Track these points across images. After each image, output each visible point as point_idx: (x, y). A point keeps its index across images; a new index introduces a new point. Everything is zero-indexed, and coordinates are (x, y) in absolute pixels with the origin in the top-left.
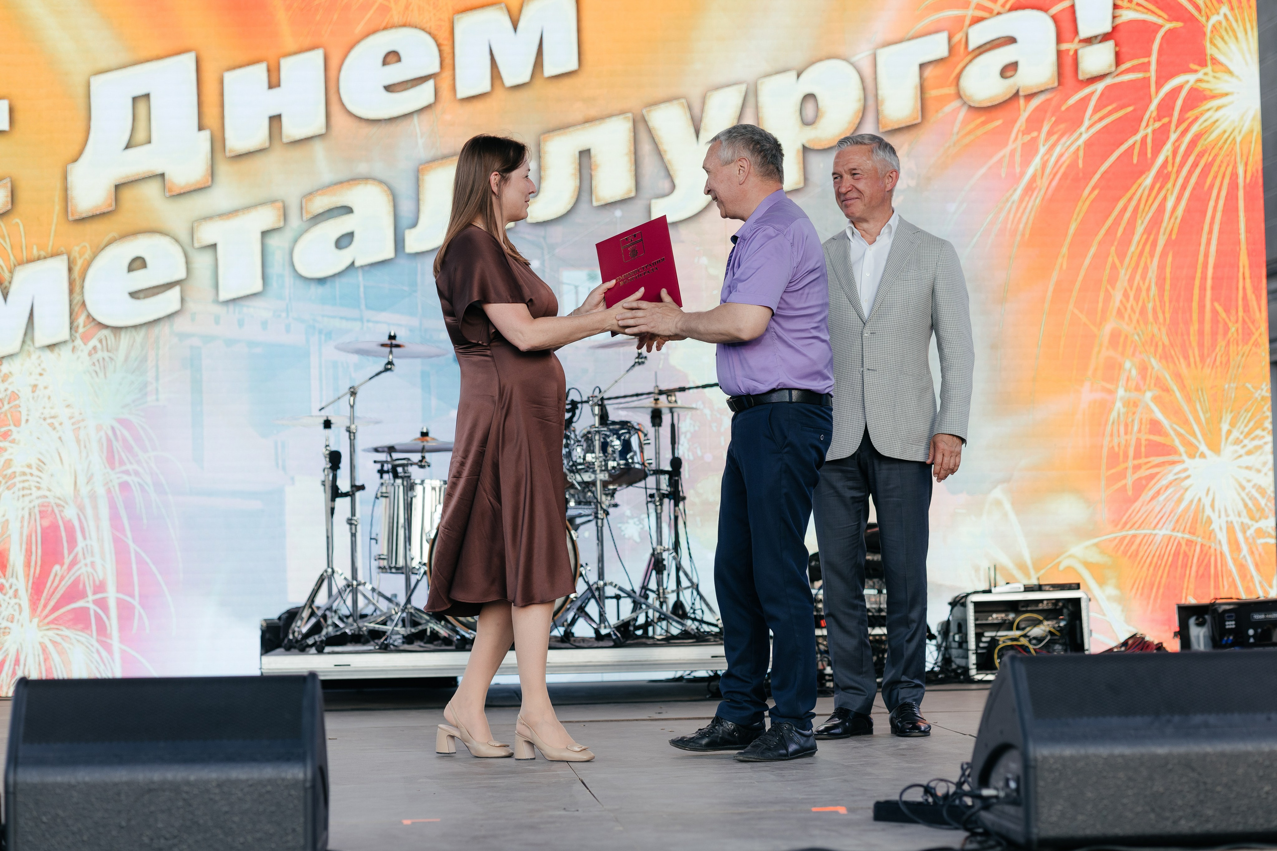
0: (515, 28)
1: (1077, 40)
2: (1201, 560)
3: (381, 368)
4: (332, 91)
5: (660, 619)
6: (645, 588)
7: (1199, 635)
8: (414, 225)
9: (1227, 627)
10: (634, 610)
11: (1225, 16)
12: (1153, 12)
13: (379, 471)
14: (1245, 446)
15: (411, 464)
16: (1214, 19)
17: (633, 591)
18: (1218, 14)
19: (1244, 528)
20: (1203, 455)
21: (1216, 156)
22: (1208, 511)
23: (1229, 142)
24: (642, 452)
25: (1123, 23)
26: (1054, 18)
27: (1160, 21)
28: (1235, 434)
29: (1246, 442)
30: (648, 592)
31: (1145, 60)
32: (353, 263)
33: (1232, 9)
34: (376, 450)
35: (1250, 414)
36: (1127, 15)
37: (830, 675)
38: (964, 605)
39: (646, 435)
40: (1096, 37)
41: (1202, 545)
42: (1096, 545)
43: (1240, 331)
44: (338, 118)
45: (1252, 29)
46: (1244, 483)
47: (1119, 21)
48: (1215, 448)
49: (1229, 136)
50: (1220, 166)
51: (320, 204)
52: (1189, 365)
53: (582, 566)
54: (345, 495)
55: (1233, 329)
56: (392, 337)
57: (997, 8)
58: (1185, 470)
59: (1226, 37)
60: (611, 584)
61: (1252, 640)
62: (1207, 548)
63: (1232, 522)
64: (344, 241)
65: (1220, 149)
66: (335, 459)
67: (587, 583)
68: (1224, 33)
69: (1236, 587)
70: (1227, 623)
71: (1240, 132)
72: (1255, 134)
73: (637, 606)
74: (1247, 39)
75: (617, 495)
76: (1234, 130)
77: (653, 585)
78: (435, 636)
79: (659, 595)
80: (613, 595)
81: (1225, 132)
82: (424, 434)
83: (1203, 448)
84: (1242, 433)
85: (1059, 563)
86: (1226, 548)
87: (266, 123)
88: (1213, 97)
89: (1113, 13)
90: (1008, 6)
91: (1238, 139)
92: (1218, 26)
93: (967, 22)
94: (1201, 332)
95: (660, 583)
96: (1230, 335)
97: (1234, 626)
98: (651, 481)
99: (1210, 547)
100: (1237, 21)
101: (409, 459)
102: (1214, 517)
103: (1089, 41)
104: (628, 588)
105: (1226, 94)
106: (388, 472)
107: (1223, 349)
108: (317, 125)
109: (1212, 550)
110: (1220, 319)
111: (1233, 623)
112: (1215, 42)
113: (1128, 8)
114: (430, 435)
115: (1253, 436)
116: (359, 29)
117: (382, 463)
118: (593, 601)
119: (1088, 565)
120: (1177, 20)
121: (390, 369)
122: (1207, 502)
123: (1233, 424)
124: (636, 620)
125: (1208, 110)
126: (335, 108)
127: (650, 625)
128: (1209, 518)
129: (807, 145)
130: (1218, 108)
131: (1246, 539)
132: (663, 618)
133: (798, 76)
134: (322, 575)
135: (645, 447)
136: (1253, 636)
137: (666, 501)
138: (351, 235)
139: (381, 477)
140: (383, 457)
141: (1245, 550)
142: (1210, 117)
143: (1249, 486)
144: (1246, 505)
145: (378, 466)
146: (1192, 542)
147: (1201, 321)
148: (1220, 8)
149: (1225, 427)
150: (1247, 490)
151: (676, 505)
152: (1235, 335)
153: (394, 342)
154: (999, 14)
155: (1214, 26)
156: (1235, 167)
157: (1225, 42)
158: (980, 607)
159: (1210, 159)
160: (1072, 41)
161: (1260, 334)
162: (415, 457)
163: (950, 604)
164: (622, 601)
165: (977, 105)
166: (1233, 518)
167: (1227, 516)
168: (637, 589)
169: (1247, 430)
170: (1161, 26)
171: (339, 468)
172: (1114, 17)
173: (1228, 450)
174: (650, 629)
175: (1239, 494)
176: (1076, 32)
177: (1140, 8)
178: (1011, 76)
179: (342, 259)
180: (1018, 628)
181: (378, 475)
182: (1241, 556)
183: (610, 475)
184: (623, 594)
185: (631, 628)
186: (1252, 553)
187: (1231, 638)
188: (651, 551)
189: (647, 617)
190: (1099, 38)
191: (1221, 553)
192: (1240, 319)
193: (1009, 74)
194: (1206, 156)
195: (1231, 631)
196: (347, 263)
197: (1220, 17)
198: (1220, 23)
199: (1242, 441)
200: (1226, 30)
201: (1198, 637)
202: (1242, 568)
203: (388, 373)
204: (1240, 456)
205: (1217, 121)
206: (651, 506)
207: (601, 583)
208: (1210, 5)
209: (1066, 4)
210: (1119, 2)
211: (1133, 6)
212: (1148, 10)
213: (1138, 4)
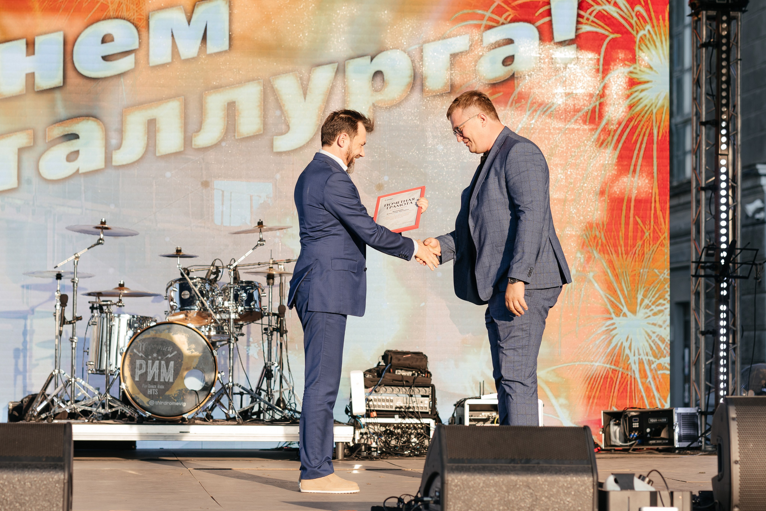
0: (189, 22)
1: (553, 43)
2: (621, 382)
3: (95, 242)
4: (68, 59)
5: (268, 409)
6: (259, 388)
7: (615, 430)
8: (119, 148)
9: (634, 426)
10: (252, 402)
11: (649, 31)
12: (603, 27)
13: (90, 308)
14: (652, 310)
15: (113, 305)
16: (641, 33)
17: (251, 389)
18: (644, 29)
19: (650, 363)
20: (625, 315)
21: (640, 121)
22: (627, 351)
23: (648, 113)
24: (260, 301)
25: (583, 33)
26: (538, 28)
27: (606, 33)
28: (646, 301)
29: (653, 307)
30: (261, 391)
32: (78, 170)
33: (653, 27)
34: (89, 294)
35: (656, 289)
36: (586, 28)
37: (374, 448)
38: (463, 406)
39: (263, 291)
40: (565, 41)
41: (622, 373)
42: (554, 371)
43: (652, 235)
44: (71, 75)
45: (666, 40)
46: (651, 334)
47: (580, 32)
48: (633, 311)
49: (648, 109)
50: (642, 129)
51: (58, 131)
52: (618, 256)
53: (219, 373)
54: (70, 323)
55: (647, 234)
56: (103, 223)
57: (502, 20)
58: (613, 324)
59: (649, 45)
60: (237, 385)
61: (649, 436)
62: (626, 374)
63: (642, 359)
64: (73, 155)
65: (643, 117)
66: (64, 300)
67: (222, 384)
68: (648, 43)
69: (643, 402)
70: (634, 424)
71: (656, 106)
72: (665, 108)
73: (253, 400)
74: (662, 47)
75: (243, 328)
76: (652, 105)
77: (264, 387)
78: (123, 415)
79: (268, 393)
80: (238, 392)
81: (646, 106)
82: (121, 285)
83: (625, 310)
84: (650, 301)
86: (637, 375)
87: (24, 78)
88: (640, 83)
89: (576, 27)
90: (509, 19)
91: (654, 111)
92: (643, 37)
93: (483, 28)
94: (626, 235)
95: (269, 386)
96: (645, 237)
97: (638, 426)
98: (265, 320)
99: (627, 375)
100: (656, 35)
101: (111, 301)
102: (631, 356)
103: (561, 44)
104: (249, 388)
105: (648, 82)
106: (96, 308)
107: (640, 246)
108: (57, 80)
109: (629, 376)
110: (639, 227)
111: (638, 424)
112: (642, 48)
113: (586, 24)
114: (125, 286)
115: (657, 303)
117: (93, 303)
118: (225, 396)
119: (548, 384)
120: (618, 32)
121: (101, 244)
122: (626, 344)
123: (645, 296)
124: (252, 408)
125: (636, 91)
126: (70, 70)
127: (262, 412)
128: (627, 355)
129: (376, 105)
130: (642, 91)
131: (651, 370)
132: (271, 408)
133: (372, 60)
134: (52, 373)
135: (262, 298)
136: (650, 433)
137: (275, 333)
138: (78, 152)
139: (92, 312)
140: (93, 299)
141: (650, 379)
142: (637, 96)
143: (654, 337)
144: (651, 348)
145: (91, 305)
146: (616, 371)
147: (627, 229)
148: (646, 26)
149: (640, 297)
150: (652, 339)
151: (281, 336)
152: (648, 237)
153: (104, 226)
154: (503, 24)
155: (641, 38)
156: (652, 129)
157: (648, 48)
158: (473, 408)
159: (636, 123)
160: (550, 43)
161: (665, 238)
162: (115, 300)
163: (455, 405)
164: (245, 396)
165: (486, 82)
166: (645, 358)
167: (639, 355)
168: (254, 389)
169: (653, 299)
170: (607, 36)
171: (66, 305)
172: (577, 29)
173: (642, 312)
174: (262, 415)
175: (647, 341)
176: (552, 37)
177: (594, 24)
178: (510, 65)
179: (70, 168)
181: (90, 310)
182: (648, 381)
183: (240, 315)
184: (245, 392)
185: (249, 414)
186: (654, 379)
187: (636, 434)
188: (264, 365)
189: (260, 407)
190: (567, 42)
191: (634, 379)
192: (652, 227)
193: (508, 63)
194: (634, 120)
195: (636, 429)
196: (75, 170)
197: (646, 32)
198: (645, 36)
199: (650, 307)
200: (649, 40)
201: (615, 433)
202: (648, 390)
203: (99, 246)
204: (649, 316)
205: (641, 99)
206: (265, 336)
207: (231, 384)
208: (639, 23)
209: (547, 19)
210: (581, 20)
211: (589, 22)
212: (599, 25)
213: (593, 22)
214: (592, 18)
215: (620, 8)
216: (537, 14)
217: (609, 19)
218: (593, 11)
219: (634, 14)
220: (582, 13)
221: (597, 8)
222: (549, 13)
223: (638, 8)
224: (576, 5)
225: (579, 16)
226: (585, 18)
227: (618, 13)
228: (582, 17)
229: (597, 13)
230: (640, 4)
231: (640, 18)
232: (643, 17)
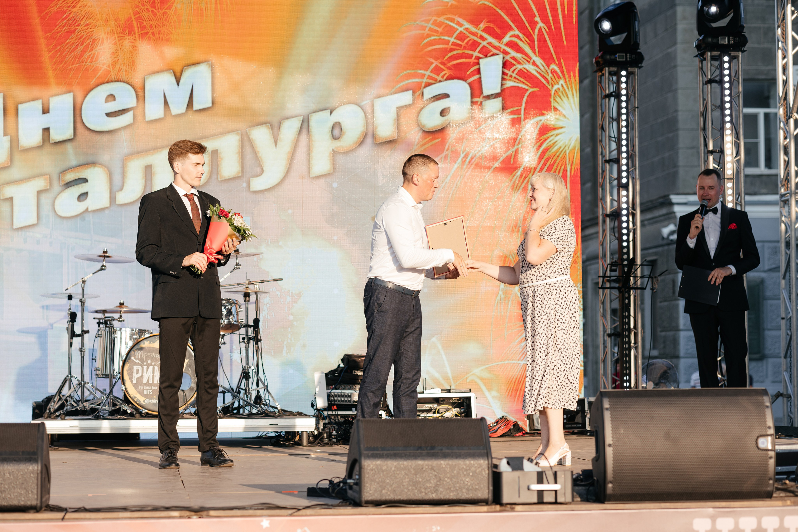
0: (178, 83)
1: (482, 97)
3: (99, 268)
4: (78, 116)
6: (239, 387)
8: (121, 189)
10: (232, 400)
11: (562, 85)
12: (524, 83)
13: (98, 323)
15: (114, 320)
16: (556, 87)
17: (232, 389)
18: (558, 84)
21: (556, 160)
23: (562, 153)
24: (237, 315)
25: (507, 88)
26: (470, 84)
27: (527, 87)
30: (240, 390)
31: (519, 108)
32: (87, 209)
33: (566, 82)
34: (97, 312)
36: (509, 84)
39: (240, 307)
40: (492, 95)
42: (487, 369)
44: (80, 130)
45: (576, 92)
47: (505, 86)
49: (562, 150)
50: (557, 166)
51: (70, 176)
54: (79, 335)
56: (105, 252)
57: (439, 78)
59: (562, 97)
64: (83, 196)
65: (558, 157)
66: (73, 317)
68: (561, 94)
71: (569, 148)
72: (576, 149)
73: (234, 397)
74: (573, 98)
75: (225, 337)
76: (565, 146)
77: (243, 386)
78: (125, 412)
79: (246, 391)
81: (560, 147)
82: (122, 304)
85: (467, 378)
87: (41, 132)
88: (555, 129)
89: (501, 82)
90: (445, 78)
91: (568, 152)
92: (558, 90)
93: (423, 85)
95: (248, 385)
98: (243, 331)
100: (568, 88)
101: (113, 317)
103: (488, 97)
104: (229, 388)
105: (561, 128)
106: (102, 323)
108: (69, 134)
112: (556, 99)
113: (509, 80)
114: (125, 304)
116: (93, 82)
117: (99, 319)
119: (483, 380)
120: (536, 87)
121: (104, 269)
124: (233, 404)
125: (552, 136)
126: (79, 125)
127: (241, 408)
129: (335, 150)
130: (557, 135)
132: (248, 404)
133: (331, 113)
134: (66, 378)
135: (240, 313)
137: (251, 341)
138: (86, 194)
139: (99, 326)
140: (100, 316)
142: (553, 140)
145: (97, 321)
148: (559, 81)
151: (257, 344)
153: (106, 255)
154: (440, 81)
155: (556, 91)
156: (565, 167)
157: (562, 100)
159: (552, 162)
160: (479, 97)
161: (577, 257)
162: (116, 316)
164: (226, 394)
165: (428, 130)
168: (234, 389)
170: (527, 90)
171: (75, 321)
172: (502, 85)
174: (241, 410)
176: (481, 92)
177: (516, 80)
179: (81, 207)
180: (438, 412)
181: (97, 325)
184: (227, 391)
185: (230, 409)
188: (242, 368)
189: (239, 404)
190: (494, 96)
193: (445, 114)
194: (550, 160)
196: (84, 209)
197: (560, 86)
198: (559, 89)
203: (102, 271)
205: (556, 141)
206: (243, 344)
208: (554, 79)
209: (476, 77)
210: (505, 77)
211: (512, 79)
212: (521, 81)
213: (515, 78)
214: (514, 75)
215: (537, 66)
216: (468, 73)
217: (528, 76)
218: (515, 70)
219: (549, 72)
220: (506, 71)
221: (519, 67)
222: (479, 71)
223: (553, 66)
224: (501, 66)
225: (503, 73)
226: (509, 75)
227: (536, 70)
228: (506, 74)
229: (519, 71)
230: (555, 63)
231: (554, 74)
232: (557, 73)
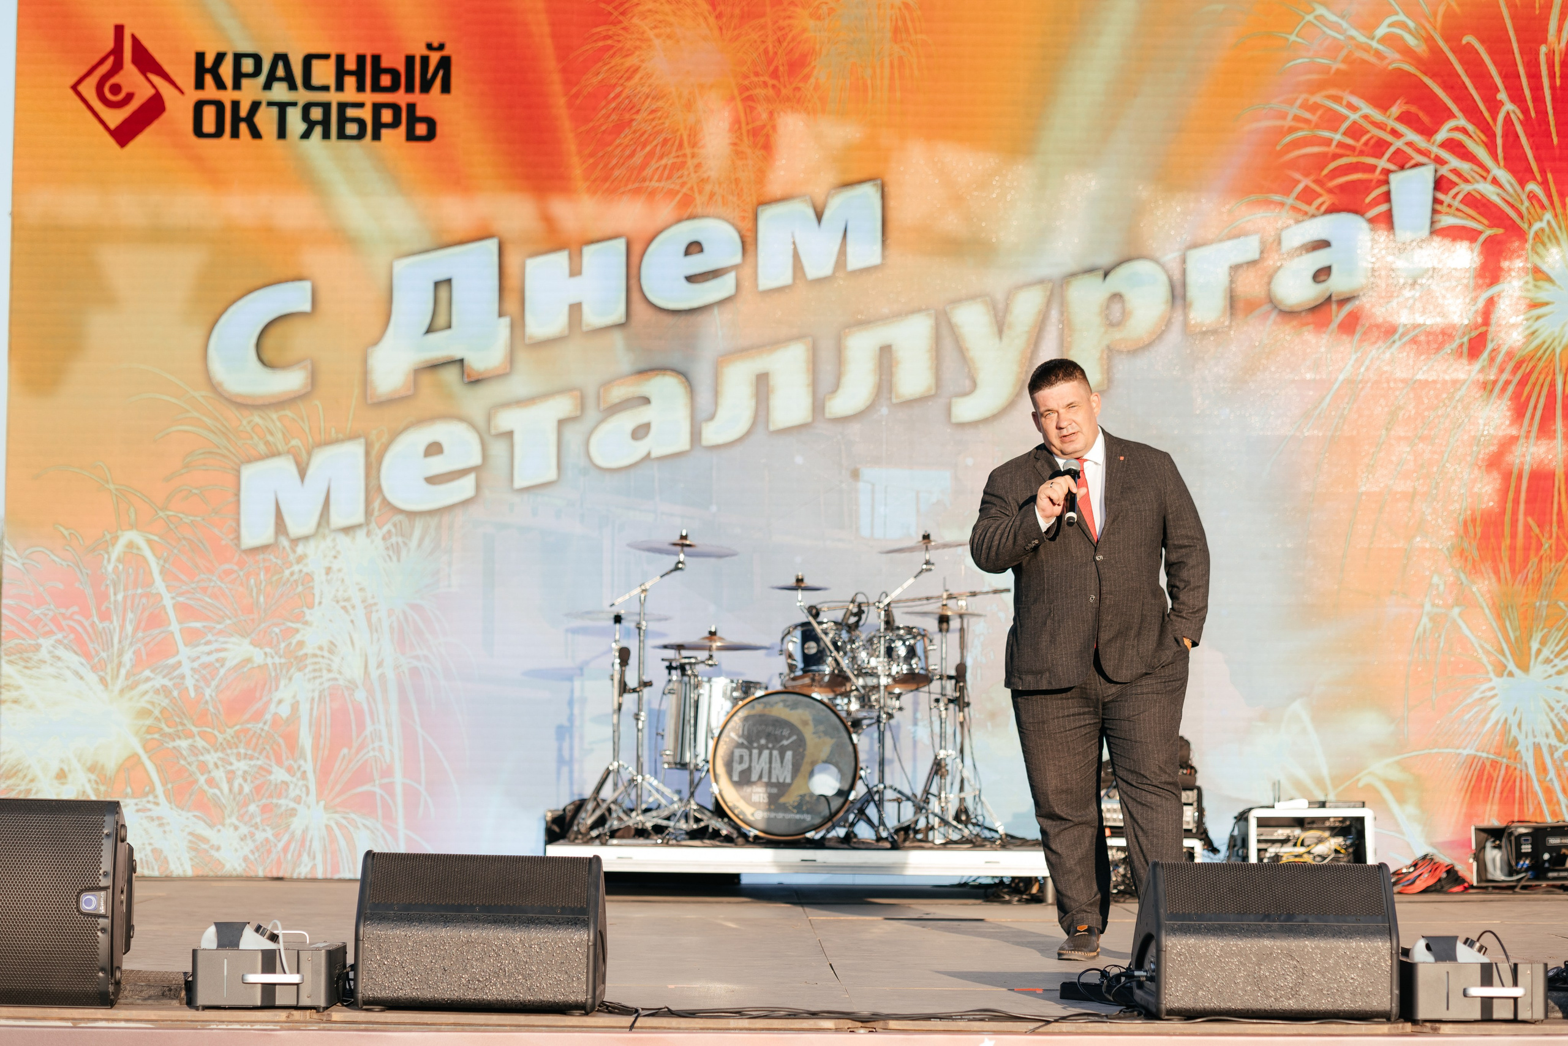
0: (819, 222)
2: (1506, 780)
3: (672, 566)
4: (633, 282)
6: (926, 791)
7: (1494, 856)
8: (712, 417)
9: (1523, 851)
10: (915, 813)
11: (1549, 223)
12: (1474, 218)
13: (667, 668)
14: (1555, 666)
15: (699, 663)
16: (1537, 226)
17: (915, 795)
18: (1541, 220)
19: (1552, 749)
20: (1511, 674)
21: (1534, 367)
22: (1514, 731)
23: (1548, 353)
24: (927, 658)
25: (1442, 228)
26: (1370, 221)
27: (1480, 227)
28: (1546, 653)
29: (1557, 661)
30: (930, 796)
32: (649, 454)
33: (1556, 216)
34: (665, 647)
35: (1561, 633)
36: (1447, 220)
38: (1246, 820)
39: (931, 641)
41: (1507, 767)
42: (1398, 763)
43: (1554, 548)
44: (638, 306)
46: (1553, 704)
47: (1439, 225)
48: (1525, 668)
49: (1548, 348)
50: (1537, 379)
51: (618, 393)
52: (1499, 580)
53: (862, 769)
54: (634, 690)
55: (1546, 546)
56: (684, 537)
57: (1312, 210)
58: (1493, 688)
59: (1548, 246)
60: (891, 787)
61: (1547, 865)
62: (1513, 768)
63: (1539, 744)
64: (640, 432)
65: (1540, 359)
66: (624, 655)
67: (867, 786)
68: (1546, 240)
69: (1541, 812)
70: (1523, 847)
71: (1560, 343)
73: (919, 809)
75: (902, 698)
76: (1553, 341)
77: (934, 790)
78: (716, 835)
79: (941, 800)
80: (894, 798)
81: (1544, 342)
82: (712, 634)
83: (1511, 666)
84: (1552, 652)
85: (1359, 780)
86: (1532, 771)
87: (565, 311)
89: (1432, 218)
90: (1323, 208)
91: (1558, 351)
92: (1540, 233)
94: (1513, 548)
95: (942, 787)
96: (1542, 552)
97: (1530, 850)
98: (935, 686)
99: (1515, 769)
100: (1560, 228)
101: (697, 658)
102: (1521, 738)
104: (908, 792)
105: (1547, 304)
106: (676, 668)
107: (1535, 564)
108: (617, 314)
109: (1517, 772)
110: (1533, 534)
111: (1530, 846)
112: (1538, 250)
113: (1447, 213)
114: (719, 634)
115: (1563, 656)
116: (663, 218)
117: (670, 661)
118: (872, 805)
119: (1390, 784)
120: (1498, 226)
121: (681, 569)
122: (1513, 721)
123: (1543, 642)
124: (916, 822)
126: (636, 296)
127: (931, 830)
128: (1515, 738)
129: (1114, 345)
131: (1554, 761)
132: (943, 823)
133: (1105, 277)
134: (608, 769)
135: (930, 653)
136: (1548, 861)
137: (951, 706)
138: (648, 425)
139: (670, 673)
140: (671, 654)
141: (1552, 774)
142: (1529, 326)
143: (1558, 707)
144: (1554, 726)
145: (667, 664)
146: (1497, 762)
147: (1514, 535)
148: (1543, 214)
149: (1535, 645)
150: (1556, 711)
151: (962, 710)
152: (1548, 552)
153: (685, 542)
154: (1313, 216)
155: (1536, 234)
156: (1553, 379)
157: (1548, 249)
158: (1263, 823)
159: (1528, 370)
162: (702, 655)
163: (1236, 818)
164: (902, 805)
165: (1287, 309)
166: (1543, 742)
167: (1535, 736)
168: (919, 792)
169: (1558, 649)
170: (1480, 233)
171: (628, 664)
172: (1433, 223)
173: (1538, 670)
174: (931, 835)
175: (1547, 715)
176: (1393, 236)
177: (1460, 214)
178: (1324, 281)
179: (640, 449)
180: (1302, 845)
181: (666, 671)
182: (1548, 779)
183: (894, 679)
184: (904, 798)
185: (911, 831)
186: (1559, 776)
187: (1527, 862)
188: (933, 756)
189: (928, 821)
191: (1527, 775)
192: (1554, 535)
193: (1322, 278)
194: (1524, 365)
195: (1526, 855)
196: (643, 454)
197: (1544, 224)
198: (1543, 230)
199: (1552, 661)
200: (1549, 237)
201: (1494, 860)
202: (1548, 791)
203: (678, 573)
204: (1550, 676)
205: (1536, 330)
206: (935, 712)
207: (881, 786)
208: (1532, 211)
209: (1383, 208)
210: (1438, 207)
211: (1452, 210)
212: (1469, 216)
213: (1458, 210)
214: (1456, 203)
215: (1501, 186)
216: (1368, 200)
217: (1484, 205)
218: (1457, 194)
219: (1524, 197)
220: (1440, 196)
221: (1466, 188)
222: (1387, 197)
223: (1532, 186)
224: (1431, 185)
225: (1436, 201)
226: (1445, 204)
227: (1498, 195)
228: (1441, 203)
229: (1465, 196)
230: (1535, 179)
231: (1535, 202)
232: (1539, 201)
